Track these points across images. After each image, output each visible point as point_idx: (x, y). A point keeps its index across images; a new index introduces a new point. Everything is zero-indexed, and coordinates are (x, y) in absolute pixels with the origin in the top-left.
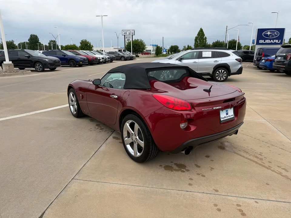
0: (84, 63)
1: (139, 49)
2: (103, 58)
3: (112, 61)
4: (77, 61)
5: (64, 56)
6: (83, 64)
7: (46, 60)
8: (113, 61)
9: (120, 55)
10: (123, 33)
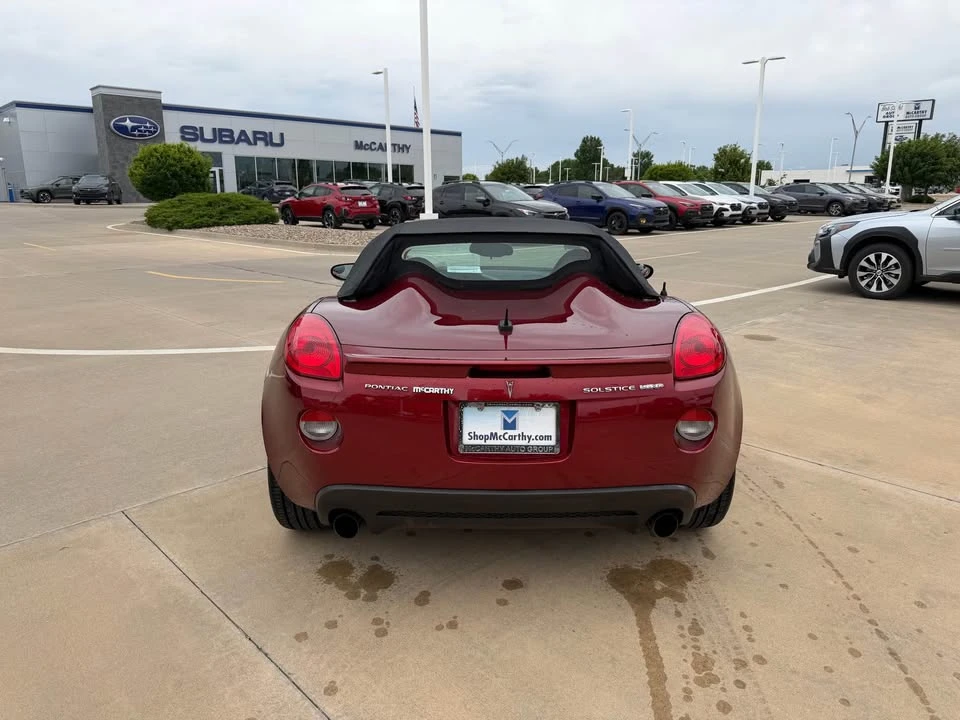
0: (655, 222)
1: (932, 171)
2: (734, 207)
3: (783, 217)
4: (633, 217)
5: (598, 201)
6: (651, 224)
7: (525, 211)
8: (787, 218)
9: (825, 196)
10: (882, 113)
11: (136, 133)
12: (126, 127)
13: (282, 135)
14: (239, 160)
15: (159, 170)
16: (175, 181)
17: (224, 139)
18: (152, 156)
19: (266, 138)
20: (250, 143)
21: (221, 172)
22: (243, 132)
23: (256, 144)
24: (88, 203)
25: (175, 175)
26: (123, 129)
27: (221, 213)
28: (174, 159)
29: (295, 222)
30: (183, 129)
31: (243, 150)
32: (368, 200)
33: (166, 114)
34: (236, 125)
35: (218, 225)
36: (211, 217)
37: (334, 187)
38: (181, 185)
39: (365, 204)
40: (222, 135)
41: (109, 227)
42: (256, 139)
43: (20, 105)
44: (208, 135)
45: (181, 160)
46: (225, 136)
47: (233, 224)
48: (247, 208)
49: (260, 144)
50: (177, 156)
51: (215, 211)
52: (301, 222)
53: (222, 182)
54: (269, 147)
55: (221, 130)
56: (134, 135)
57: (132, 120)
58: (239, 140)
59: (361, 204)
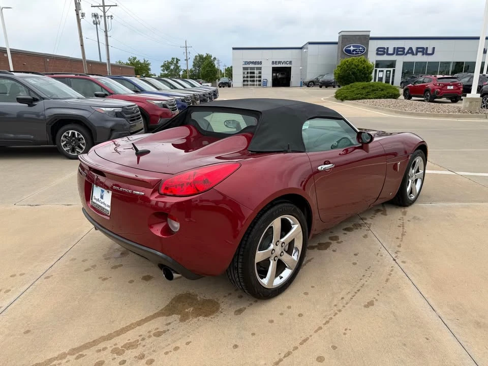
11: (354, 52)
12: (350, 50)
13: (434, 48)
14: (405, 63)
15: (347, 71)
16: (353, 76)
17: (399, 53)
18: (345, 64)
19: (424, 51)
20: (413, 54)
21: (394, 70)
22: (411, 49)
23: (417, 54)
24: (326, 87)
25: (354, 73)
26: (349, 51)
27: (368, 92)
28: (355, 65)
29: (409, 98)
30: (378, 49)
31: (409, 58)
32: (455, 85)
33: (371, 42)
34: (407, 45)
35: (365, 99)
36: (362, 94)
37: (435, 78)
38: (356, 79)
39: (452, 87)
40: (399, 51)
41: (322, 99)
42: (417, 52)
43: (310, 43)
44: (391, 51)
45: (358, 65)
46: (400, 51)
47: (372, 98)
48: (382, 90)
49: (420, 54)
50: (357, 64)
51: (364, 92)
52: (413, 98)
53: (393, 76)
54: (425, 56)
55: (398, 48)
56: (353, 54)
57: (354, 46)
58: (408, 53)
59: (449, 87)
